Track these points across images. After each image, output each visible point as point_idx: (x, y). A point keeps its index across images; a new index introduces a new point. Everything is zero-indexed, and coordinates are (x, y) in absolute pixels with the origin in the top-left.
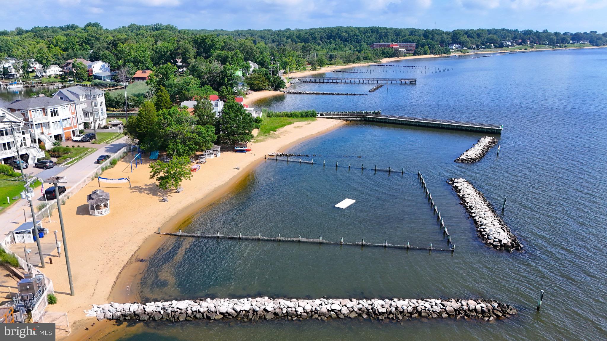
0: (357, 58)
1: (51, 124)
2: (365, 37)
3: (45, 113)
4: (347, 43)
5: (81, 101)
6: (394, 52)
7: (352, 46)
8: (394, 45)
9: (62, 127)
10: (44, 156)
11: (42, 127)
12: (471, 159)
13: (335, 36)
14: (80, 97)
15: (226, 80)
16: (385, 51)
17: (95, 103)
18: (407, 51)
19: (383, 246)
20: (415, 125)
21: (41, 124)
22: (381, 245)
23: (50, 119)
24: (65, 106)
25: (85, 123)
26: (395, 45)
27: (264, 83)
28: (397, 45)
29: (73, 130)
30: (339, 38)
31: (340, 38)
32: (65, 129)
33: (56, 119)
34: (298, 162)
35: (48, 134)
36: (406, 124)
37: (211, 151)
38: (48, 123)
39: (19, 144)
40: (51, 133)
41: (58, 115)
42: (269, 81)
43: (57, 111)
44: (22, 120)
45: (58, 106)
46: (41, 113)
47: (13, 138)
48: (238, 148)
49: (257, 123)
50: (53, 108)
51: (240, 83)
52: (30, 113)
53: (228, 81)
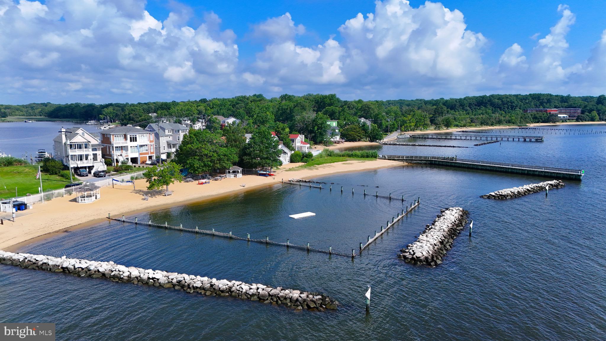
0: (499, 121)
1: (129, 148)
2: (522, 104)
3: (126, 137)
4: (498, 109)
5: (166, 134)
6: (549, 117)
7: (504, 112)
8: (552, 111)
9: (139, 152)
10: (106, 169)
11: (122, 150)
12: (501, 195)
13: (486, 103)
14: (166, 131)
15: (316, 128)
16: (537, 116)
17: (178, 137)
18: (569, 117)
19: (285, 246)
20: (482, 169)
21: (122, 147)
22: (283, 244)
23: (129, 144)
24: (145, 134)
25: (167, 153)
26: (554, 111)
27: (359, 134)
28: (557, 111)
29: (150, 155)
30: (490, 105)
31: (493, 104)
32: (141, 154)
33: (134, 144)
34: (309, 186)
35: (125, 156)
36: (472, 168)
37: (231, 172)
38: (127, 147)
39: (89, 158)
40: (128, 156)
41: (136, 141)
42: (366, 133)
43: (136, 138)
44: (98, 140)
45: (137, 134)
46: (122, 138)
47: (83, 152)
48: (260, 172)
49: (307, 157)
50: (133, 134)
51: (329, 131)
52: (113, 137)
53: (318, 129)
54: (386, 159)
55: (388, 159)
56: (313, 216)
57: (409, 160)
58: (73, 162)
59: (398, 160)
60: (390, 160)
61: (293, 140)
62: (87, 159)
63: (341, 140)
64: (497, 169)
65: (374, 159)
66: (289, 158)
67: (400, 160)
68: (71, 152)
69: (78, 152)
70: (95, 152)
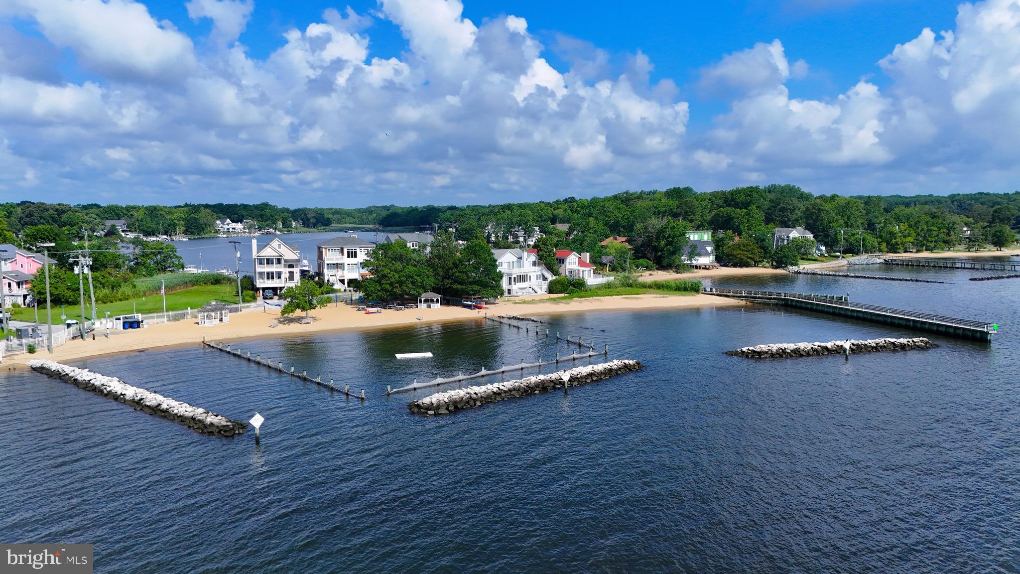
1: (346, 266)
3: (342, 252)
9: (359, 272)
11: (337, 268)
15: (663, 243)
21: (337, 264)
23: (346, 260)
27: (752, 254)
32: (361, 275)
33: (353, 261)
34: (508, 324)
35: (341, 277)
37: (423, 300)
38: (344, 263)
39: (283, 276)
40: (344, 276)
41: (356, 257)
42: (766, 253)
43: (356, 252)
44: (297, 254)
45: (358, 247)
46: (338, 253)
47: (274, 268)
48: (465, 303)
49: (574, 287)
50: (352, 248)
51: (687, 250)
52: (326, 251)
53: (666, 245)
54: (714, 295)
55: (718, 295)
56: (429, 358)
57: (751, 297)
58: (261, 281)
59: (733, 297)
60: (721, 295)
61: (563, 260)
62: (279, 277)
63: (717, 264)
64: (874, 318)
65: (694, 293)
66: (546, 287)
67: (736, 297)
68: (259, 269)
69: (267, 269)
70: (291, 270)
